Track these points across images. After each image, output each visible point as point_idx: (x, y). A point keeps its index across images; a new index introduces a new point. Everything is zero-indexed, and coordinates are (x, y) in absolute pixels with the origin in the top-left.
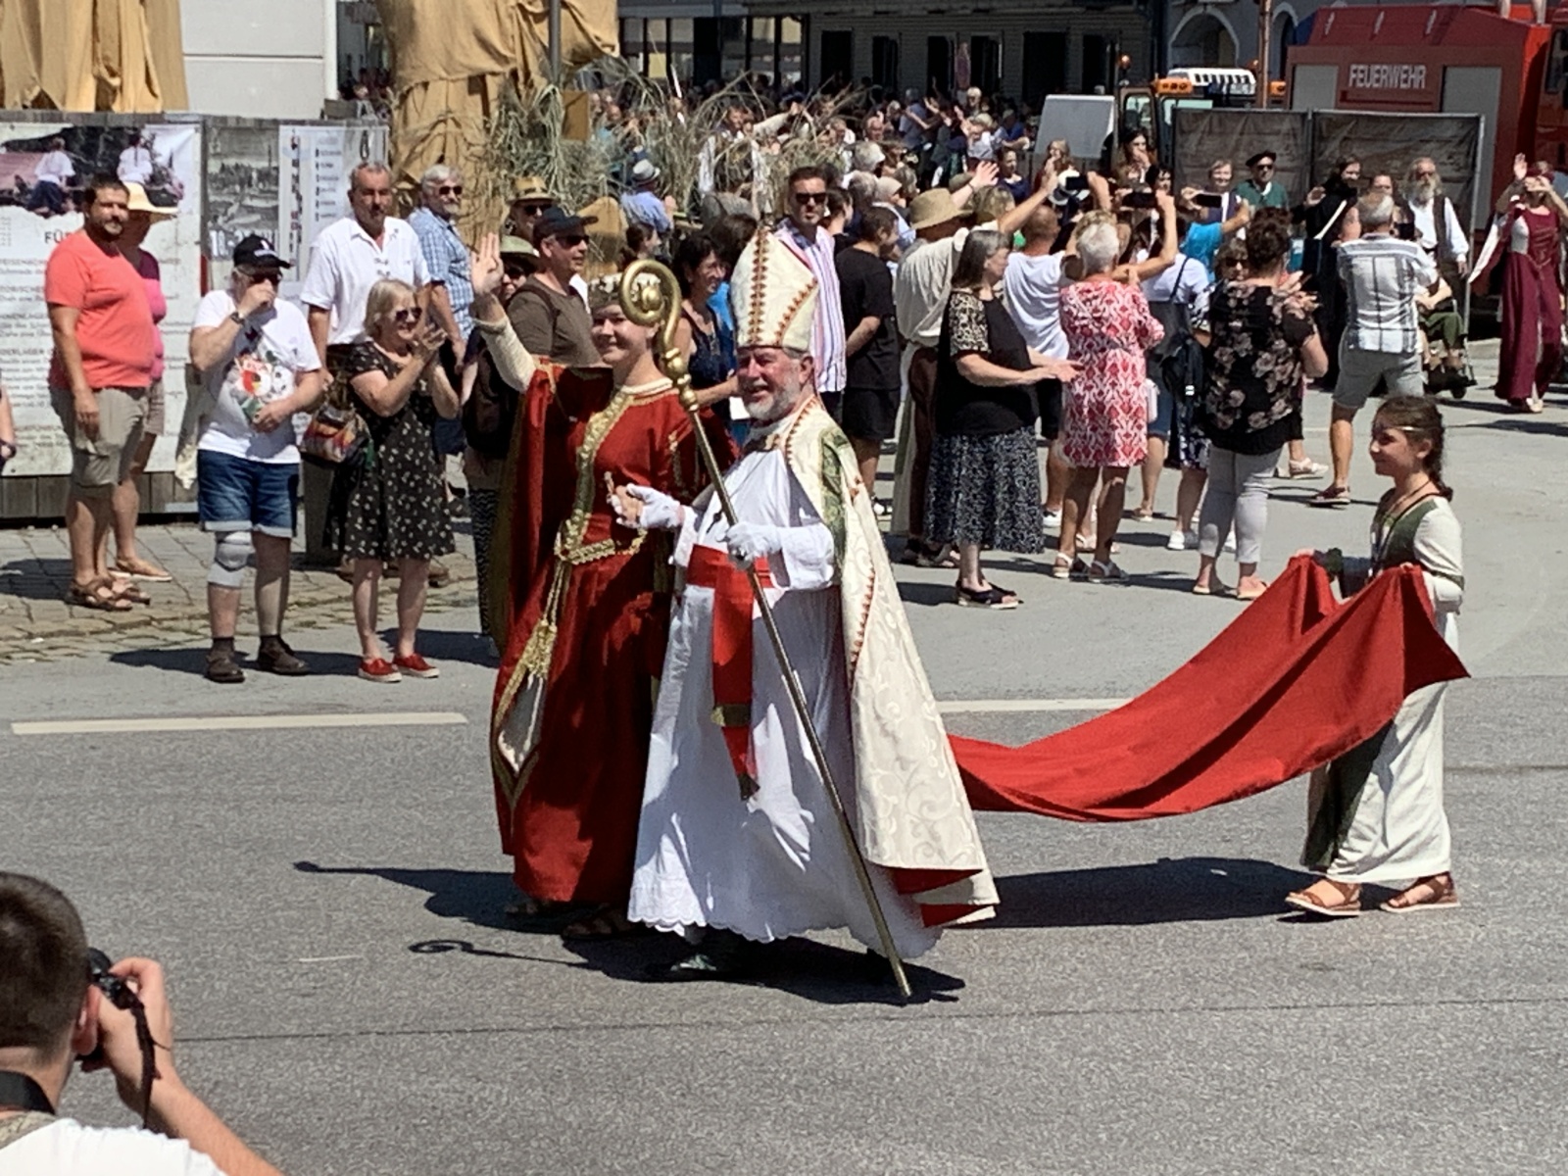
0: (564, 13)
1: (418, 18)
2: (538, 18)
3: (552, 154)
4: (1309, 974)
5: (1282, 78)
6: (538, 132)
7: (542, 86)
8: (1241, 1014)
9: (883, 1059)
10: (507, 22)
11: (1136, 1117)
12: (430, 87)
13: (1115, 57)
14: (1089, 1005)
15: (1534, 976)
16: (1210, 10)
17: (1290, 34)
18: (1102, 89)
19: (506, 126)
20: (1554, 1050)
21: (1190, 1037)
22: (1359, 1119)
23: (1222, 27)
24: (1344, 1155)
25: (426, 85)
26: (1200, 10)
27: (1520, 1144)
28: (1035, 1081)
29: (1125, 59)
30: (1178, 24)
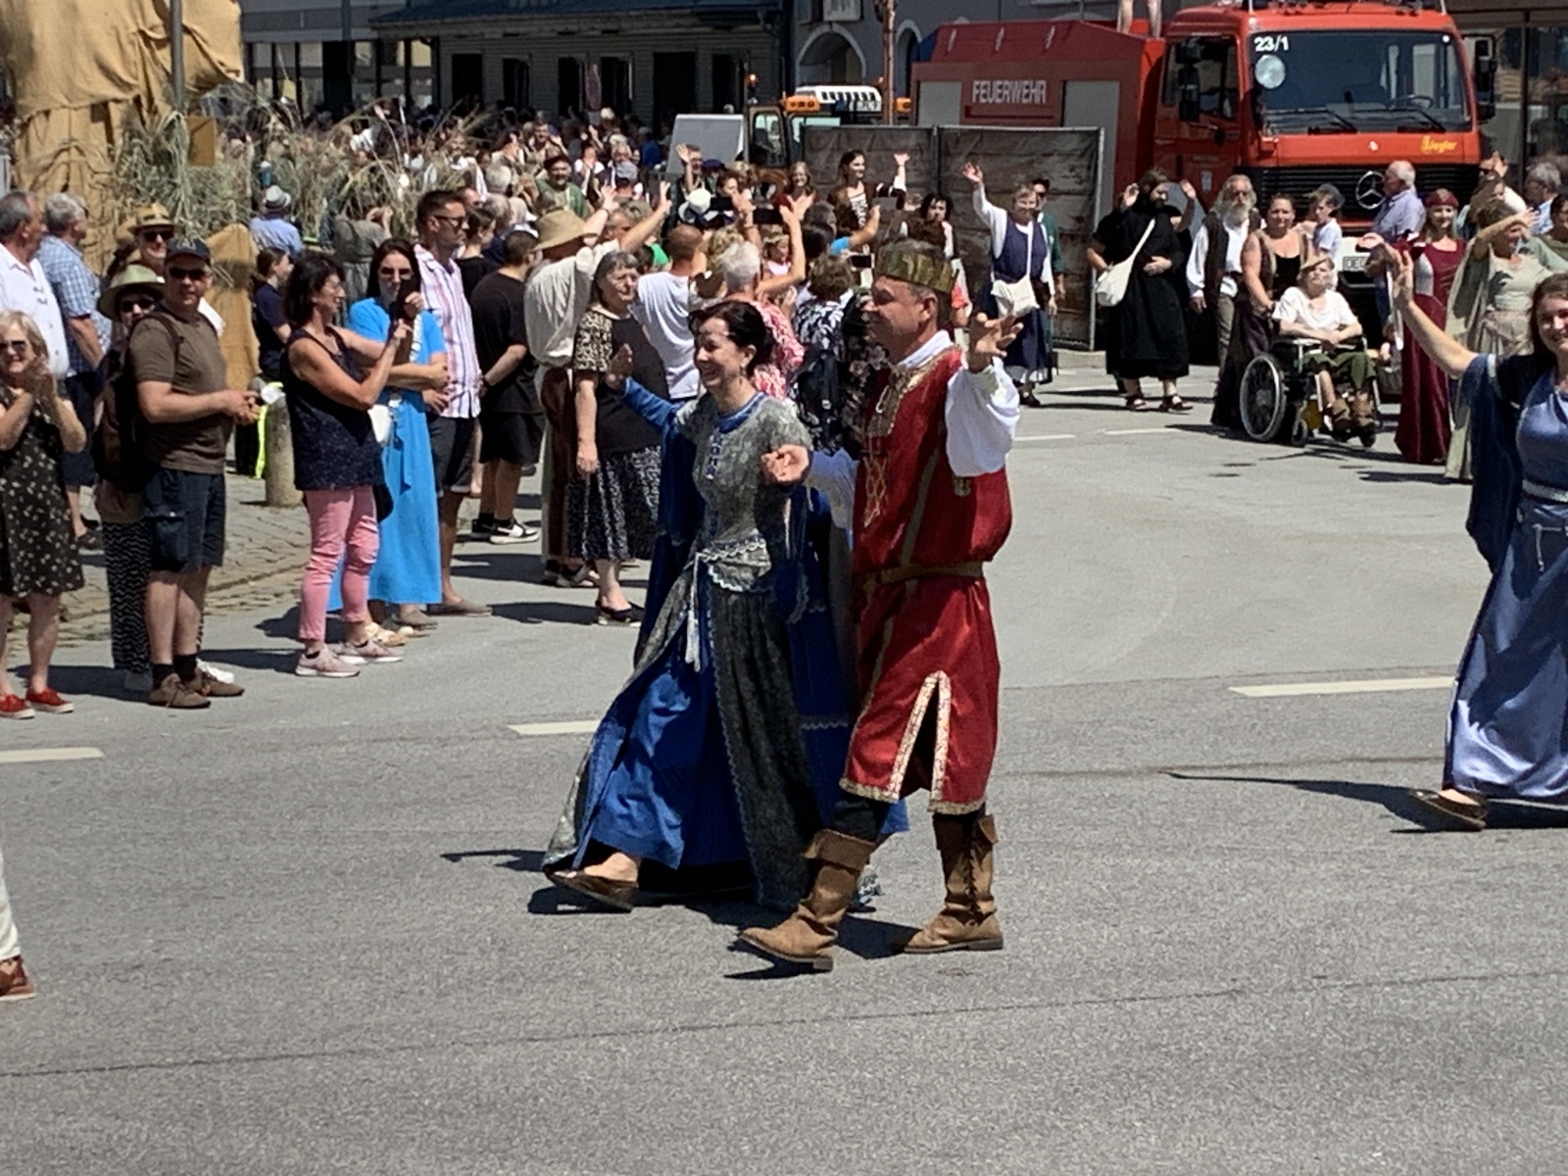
0: (187, 38)
1: (37, 47)
2: (161, 44)
3: (178, 180)
4: (947, 980)
5: (907, 95)
6: (163, 159)
7: (167, 114)
8: (881, 1021)
9: (528, 1081)
10: (129, 49)
11: (779, 1128)
12: (53, 116)
13: (743, 75)
14: (731, 1019)
15: (1164, 974)
16: (836, 28)
17: (914, 51)
18: (731, 108)
19: (131, 153)
20: (1185, 1046)
21: (832, 1046)
22: (997, 1121)
23: (849, 45)
24: (983, 1157)
25: (47, 113)
26: (825, 29)
27: (1153, 1140)
28: (679, 1096)
29: (753, 77)
30: (805, 43)
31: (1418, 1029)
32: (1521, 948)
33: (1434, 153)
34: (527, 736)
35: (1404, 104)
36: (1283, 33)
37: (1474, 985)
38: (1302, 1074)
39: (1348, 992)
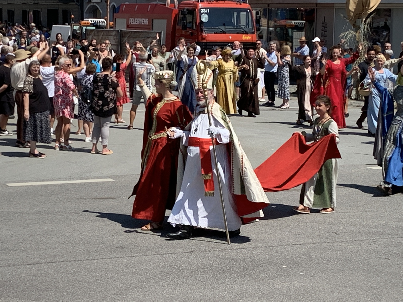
4: (119, 249)
5: (113, 21)
8: (101, 260)
9: (8, 277)
11: (74, 288)
13: (70, 15)
14: (62, 260)
15: (174, 247)
16: (95, 4)
17: (115, 10)
18: (67, 24)
20: (179, 266)
21: (88, 267)
22: (130, 286)
23: (98, 8)
24: (127, 295)
26: (92, 4)
27: (170, 290)
28: (48, 280)
29: (73, 16)
30: (87, 7)
31: (237, 261)
32: (263, 240)
33: (246, 40)
34: (10, 187)
35: (238, 27)
36: (208, 8)
37: (251, 249)
38: (208, 272)
39: (220, 252)
